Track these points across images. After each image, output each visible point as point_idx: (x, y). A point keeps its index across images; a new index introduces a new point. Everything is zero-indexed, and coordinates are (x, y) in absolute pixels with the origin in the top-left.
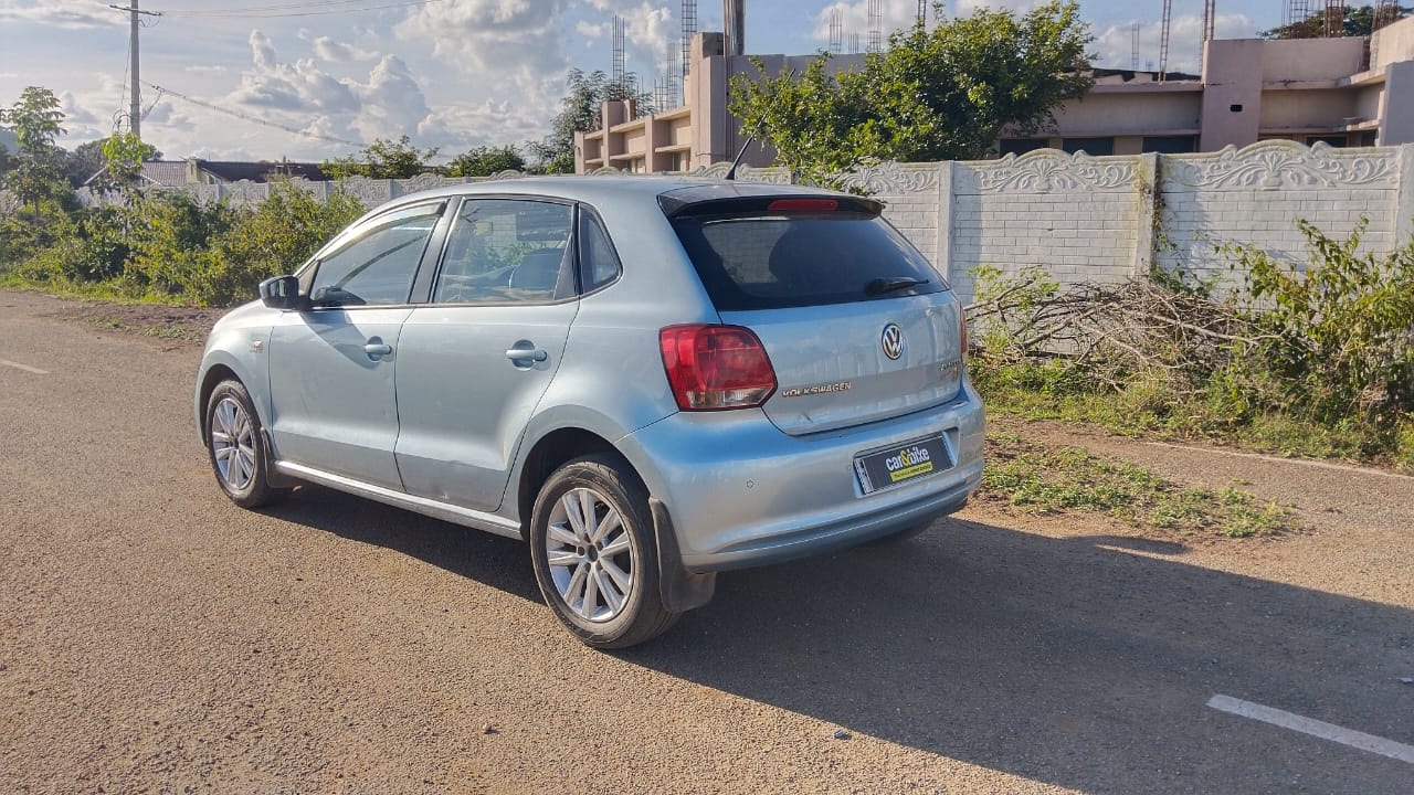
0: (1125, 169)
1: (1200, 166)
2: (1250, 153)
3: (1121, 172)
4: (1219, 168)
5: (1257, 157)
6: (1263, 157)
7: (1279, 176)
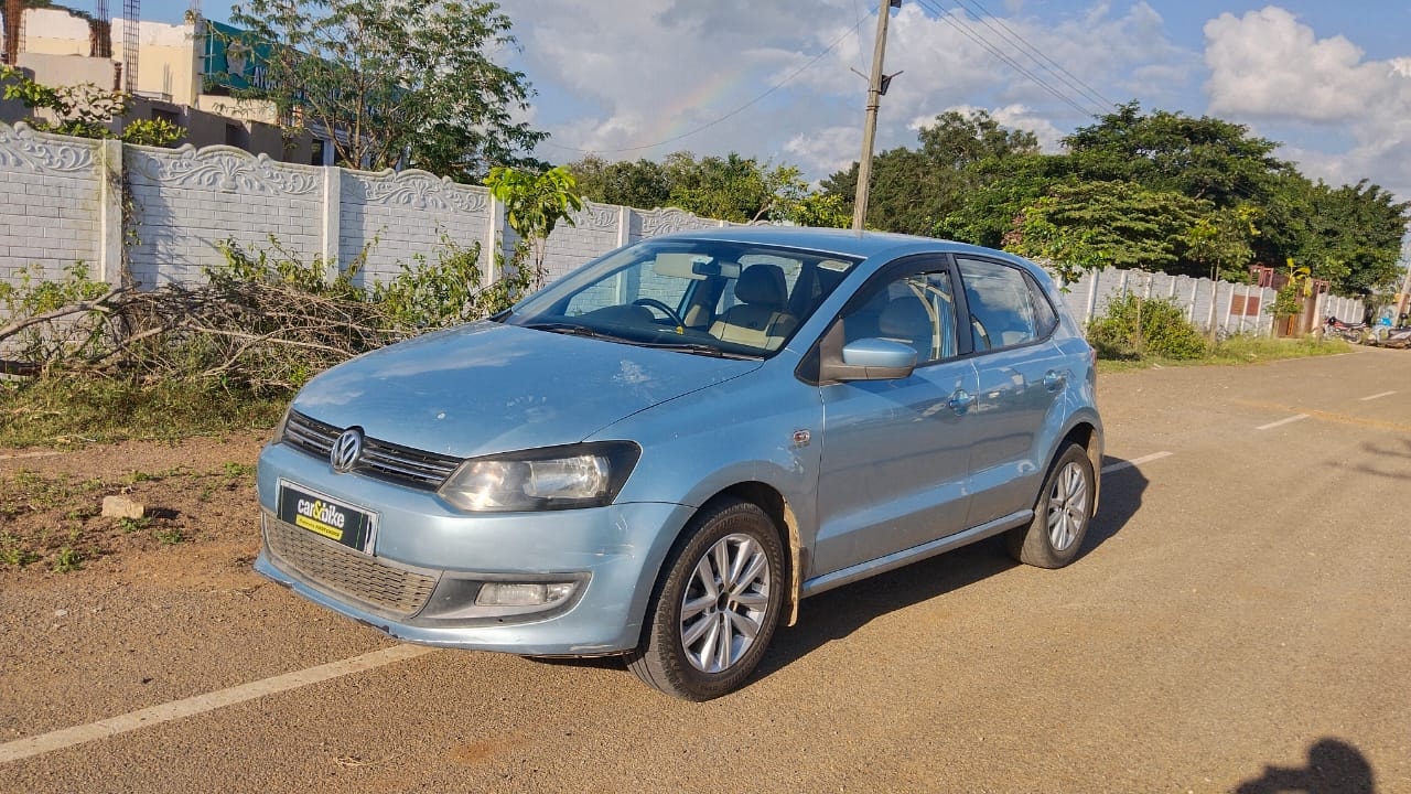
0: (83, 152)
1: (164, 161)
2: (210, 155)
3: (77, 155)
4: (181, 165)
5: (216, 159)
6: (220, 160)
7: (234, 180)
